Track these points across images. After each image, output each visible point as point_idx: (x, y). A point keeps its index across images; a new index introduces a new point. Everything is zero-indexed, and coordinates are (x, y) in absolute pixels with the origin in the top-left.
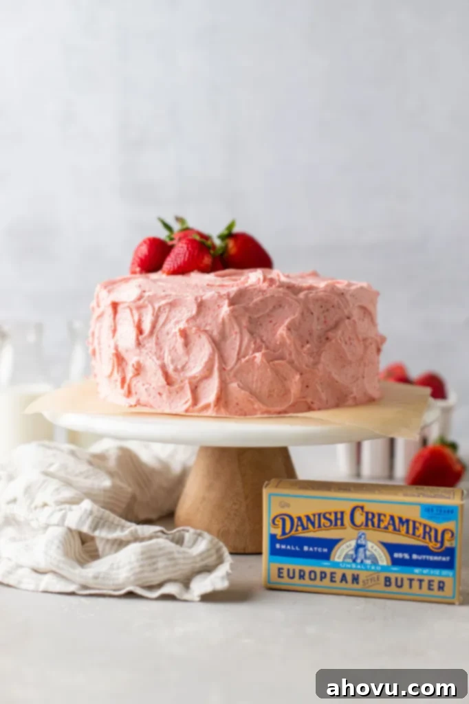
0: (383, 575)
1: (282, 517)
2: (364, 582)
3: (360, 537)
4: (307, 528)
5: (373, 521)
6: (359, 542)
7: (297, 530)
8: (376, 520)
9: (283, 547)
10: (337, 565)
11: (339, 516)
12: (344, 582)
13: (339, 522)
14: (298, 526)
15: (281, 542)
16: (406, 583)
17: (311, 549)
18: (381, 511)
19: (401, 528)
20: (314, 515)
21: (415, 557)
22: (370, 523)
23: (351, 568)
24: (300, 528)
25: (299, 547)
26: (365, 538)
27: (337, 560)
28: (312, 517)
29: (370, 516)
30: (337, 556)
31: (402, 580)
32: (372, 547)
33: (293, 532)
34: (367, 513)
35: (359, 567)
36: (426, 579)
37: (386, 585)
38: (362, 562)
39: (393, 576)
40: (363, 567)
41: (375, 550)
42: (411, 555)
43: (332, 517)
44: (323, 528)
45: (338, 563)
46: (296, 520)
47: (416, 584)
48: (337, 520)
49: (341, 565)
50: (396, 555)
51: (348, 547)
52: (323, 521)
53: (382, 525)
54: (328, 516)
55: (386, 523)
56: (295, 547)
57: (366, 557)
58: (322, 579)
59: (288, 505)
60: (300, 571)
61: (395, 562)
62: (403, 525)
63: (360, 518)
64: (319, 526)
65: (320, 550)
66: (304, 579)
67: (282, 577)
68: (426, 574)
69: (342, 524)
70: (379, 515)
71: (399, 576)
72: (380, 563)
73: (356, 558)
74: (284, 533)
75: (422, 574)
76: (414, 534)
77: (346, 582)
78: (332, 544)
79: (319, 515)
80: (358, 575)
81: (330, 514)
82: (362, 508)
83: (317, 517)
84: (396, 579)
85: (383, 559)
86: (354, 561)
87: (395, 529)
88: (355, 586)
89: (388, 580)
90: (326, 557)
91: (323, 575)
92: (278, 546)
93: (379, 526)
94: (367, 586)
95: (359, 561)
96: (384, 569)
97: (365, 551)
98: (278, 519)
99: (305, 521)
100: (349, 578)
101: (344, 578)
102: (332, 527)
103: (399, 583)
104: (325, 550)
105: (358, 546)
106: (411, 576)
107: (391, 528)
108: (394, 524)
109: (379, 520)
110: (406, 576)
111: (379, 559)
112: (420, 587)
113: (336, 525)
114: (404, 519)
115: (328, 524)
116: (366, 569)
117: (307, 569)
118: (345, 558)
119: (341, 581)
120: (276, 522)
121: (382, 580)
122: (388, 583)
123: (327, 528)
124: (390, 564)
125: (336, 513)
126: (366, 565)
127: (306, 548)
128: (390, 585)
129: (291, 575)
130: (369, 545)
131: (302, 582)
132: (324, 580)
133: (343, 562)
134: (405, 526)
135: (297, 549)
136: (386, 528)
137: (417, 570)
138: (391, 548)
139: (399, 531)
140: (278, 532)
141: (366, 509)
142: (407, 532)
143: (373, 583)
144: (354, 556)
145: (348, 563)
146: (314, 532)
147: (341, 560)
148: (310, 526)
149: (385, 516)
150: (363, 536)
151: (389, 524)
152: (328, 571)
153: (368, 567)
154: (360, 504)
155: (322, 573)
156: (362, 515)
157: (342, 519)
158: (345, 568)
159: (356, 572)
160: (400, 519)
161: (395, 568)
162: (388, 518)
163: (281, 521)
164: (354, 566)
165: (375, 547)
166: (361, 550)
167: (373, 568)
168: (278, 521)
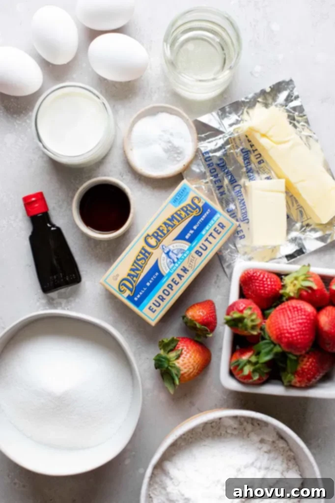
0: (193, 252)
1: (121, 284)
2: (189, 267)
3: (163, 249)
4: (138, 274)
5: (159, 235)
6: (166, 251)
7: (134, 281)
8: (160, 233)
9: (139, 296)
10: (170, 274)
11: (143, 252)
12: (182, 278)
13: (147, 254)
14: (132, 279)
15: (135, 295)
16: (207, 243)
17: (151, 281)
18: (157, 227)
19: (174, 223)
20: (133, 265)
21: (195, 227)
22: (159, 238)
23: (177, 268)
24: (135, 279)
25: (145, 288)
26: (166, 247)
27: (167, 272)
28: (133, 267)
29: (156, 235)
30: (164, 270)
31: (203, 244)
32: (173, 247)
33: (134, 284)
34: (153, 235)
35: (179, 263)
36: (212, 230)
37: (200, 256)
38: (178, 259)
39: (197, 248)
40: (181, 261)
41: (176, 246)
42: (193, 229)
43: (142, 256)
44: (144, 265)
45: (169, 272)
46: (129, 278)
47: (211, 239)
48: (145, 255)
49: (171, 272)
50: (187, 237)
51: (164, 260)
52: (140, 263)
53: (165, 232)
54: (139, 258)
55: (166, 229)
56: (143, 290)
57: (177, 255)
58: (171, 289)
59: (118, 275)
60: (159, 297)
61: (191, 240)
62: (174, 221)
63: (153, 241)
64: (141, 267)
65: (154, 277)
66: (165, 299)
67: (155, 310)
68: (209, 229)
69: (149, 253)
70: (159, 229)
71: (200, 244)
72: (186, 249)
73: (173, 260)
74: (131, 290)
75: (207, 231)
76: (182, 218)
77: (183, 276)
78: (156, 268)
79: (135, 262)
80: (184, 267)
81: (139, 255)
82: (148, 235)
83: (135, 264)
84: (201, 247)
85: (184, 245)
86: (174, 262)
87: (172, 227)
88: (189, 273)
89: (197, 252)
90: (161, 276)
91: (170, 286)
92: (136, 299)
93: (164, 234)
94: (193, 267)
95: (176, 260)
96: (190, 249)
97: (172, 252)
98: (121, 287)
99: (132, 273)
100: (182, 273)
101: (180, 276)
102: (147, 260)
103: (204, 248)
104: (157, 274)
105: (167, 254)
106: (205, 238)
107: (170, 228)
108: (169, 225)
109: (162, 231)
110: (202, 241)
111: (182, 248)
112: (214, 238)
113: (147, 257)
114: (170, 217)
115: (143, 261)
116: (184, 259)
117: (160, 293)
118: (169, 267)
119: (181, 279)
120: (122, 289)
121: (196, 256)
122: (200, 254)
123: (146, 263)
124: (189, 244)
125: (141, 252)
126: (181, 258)
127: (148, 284)
128: (202, 254)
129: (157, 304)
130: (171, 247)
131: (166, 302)
132: (173, 288)
133: (171, 269)
134: (175, 221)
135: (145, 289)
136: (168, 231)
137: (203, 232)
138: (181, 237)
139: (175, 225)
140: (128, 293)
141: (151, 234)
142: (179, 221)
143: (194, 262)
144: (172, 261)
145: (173, 267)
146: (142, 272)
147: (168, 270)
148: (138, 272)
149: (161, 226)
150: (164, 247)
151: (167, 228)
152: (169, 282)
153: (183, 257)
154: (145, 235)
155: (168, 286)
156: (152, 239)
157: (146, 251)
158: (175, 270)
159: (181, 267)
160: (169, 219)
161: (194, 243)
162: (163, 226)
163: (123, 286)
164: (177, 265)
165: (175, 245)
166: (171, 254)
167: (185, 255)
168: (123, 288)
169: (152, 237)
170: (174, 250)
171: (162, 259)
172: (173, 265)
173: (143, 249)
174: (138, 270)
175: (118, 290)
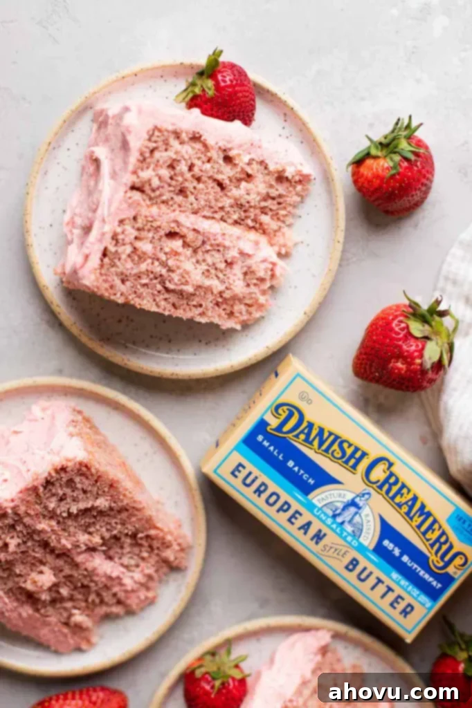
0: (354, 554)
1: (293, 410)
2: (325, 546)
3: (363, 495)
4: (311, 443)
5: (391, 487)
6: (357, 500)
7: (297, 436)
8: (395, 489)
9: (266, 444)
10: (311, 507)
11: (358, 455)
12: (302, 531)
13: (352, 462)
14: (302, 432)
15: (268, 436)
16: (372, 581)
17: (296, 469)
18: (408, 483)
19: (415, 518)
20: (331, 434)
21: (405, 559)
22: (386, 487)
23: (323, 522)
24: (302, 437)
25: (283, 457)
26: (367, 499)
27: (315, 501)
28: (326, 434)
29: (392, 480)
30: (319, 497)
31: (371, 573)
32: (367, 515)
33: (290, 435)
34: (391, 474)
35: (334, 526)
36: (398, 591)
37: (347, 568)
38: (342, 523)
39: (363, 562)
40: (338, 530)
41: (369, 521)
42: (401, 555)
43: (349, 451)
44: (330, 456)
45: (314, 506)
46: (305, 424)
47: (381, 589)
48: (352, 457)
49: (315, 511)
50: (386, 543)
51: (340, 495)
52: (335, 446)
53: (398, 499)
54: (345, 445)
55: (403, 500)
56: (279, 453)
57: (350, 522)
58: (280, 509)
59: (309, 402)
60: (263, 484)
61: (379, 550)
62: (420, 516)
63: (379, 474)
64: (327, 450)
65: (305, 476)
66: (259, 496)
67: (236, 476)
68: (402, 587)
69: (354, 467)
70: (404, 486)
71: (371, 567)
72: (361, 540)
73: (339, 515)
74: (279, 428)
75: (398, 583)
76: (424, 533)
77: (305, 533)
78: (325, 479)
79: (337, 437)
80: (325, 535)
81: (350, 445)
82: (391, 465)
83: (332, 438)
84: (365, 569)
85: (370, 537)
86: (334, 516)
87: (408, 514)
88: (312, 545)
89: (354, 563)
90: (307, 489)
91: (286, 507)
92: (260, 438)
93: (393, 498)
94: (325, 553)
95: (339, 520)
96: (361, 548)
97: (356, 513)
98: (285, 408)
99: (314, 432)
100: (312, 531)
101: (306, 527)
102: (340, 461)
103: (363, 576)
104: (311, 481)
105: (353, 503)
106: (383, 577)
107: (405, 509)
108: (411, 508)
109: (399, 492)
110: (377, 573)
111: (363, 534)
112: (383, 596)
113: (347, 462)
114: (426, 510)
115: (338, 454)
116: (340, 535)
117: (273, 487)
118: (325, 505)
119: (300, 529)
120: (280, 411)
121: (347, 560)
122: (351, 567)
123: (334, 458)
124: (372, 547)
125: (357, 449)
126: (343, 530)
127: (291, 464)
128: (351, 570)
129: (248, 481)
130: (366, 511)
131: (254, 497)
132: (281, 513)
133: (320, 509)
134: (422, 518)
135: (281, 457)
136: (400, 505)
137: (395, 575)
138: (387, 530)
139: (411, 519)
140: (274, 422)
141: (394, 469)
142: (419, 527)
143: (335, 555)
144: (338, 512)
145: (326, 514)
146: (316, 452)
147: (320, 505)
148: (316, 443)
149: (409, 491)
150: (366, 496)
151: (406, 503)
152: (295, 506)
153: (345, 534)
154: (392, 459)
155: (286, 503)
156: (384, 472)
157: (358, 461)
158: (318, 517)
159: (325, 530)
160: (423, 506)
161: (373, 557)
162: (410, 496)
163: (287, 412)
164: (329, 521)
165: (371, 518)
166: (353, 510)
167: (349, 539)
168: (284, 412)
169: (388, 473)
170: (360, 516)
171: (342, 492)
172: (330, 513)
173: (364, 454)
174: (321, 444)
175: (280, 401)
